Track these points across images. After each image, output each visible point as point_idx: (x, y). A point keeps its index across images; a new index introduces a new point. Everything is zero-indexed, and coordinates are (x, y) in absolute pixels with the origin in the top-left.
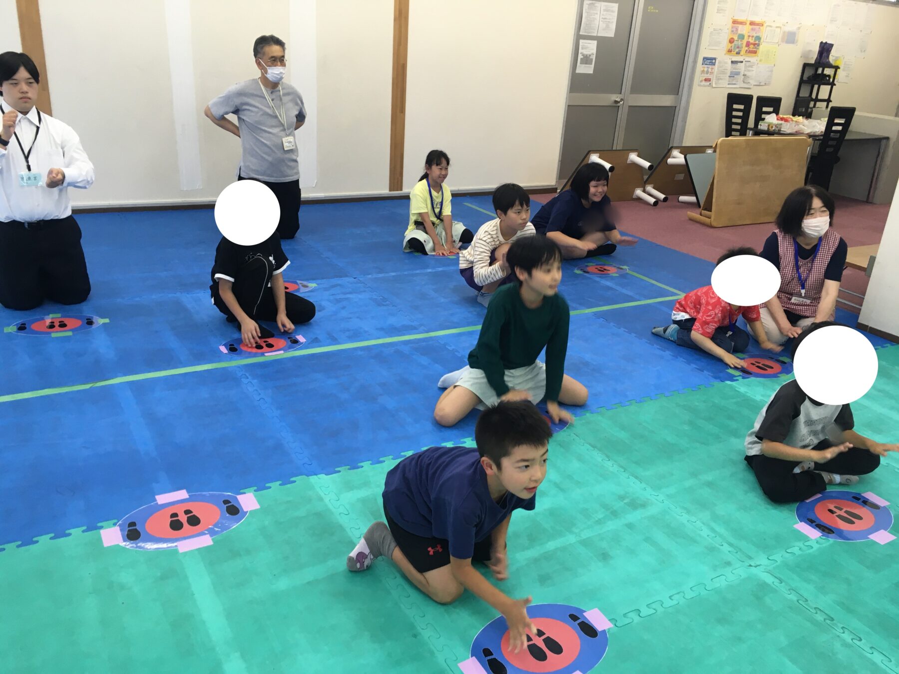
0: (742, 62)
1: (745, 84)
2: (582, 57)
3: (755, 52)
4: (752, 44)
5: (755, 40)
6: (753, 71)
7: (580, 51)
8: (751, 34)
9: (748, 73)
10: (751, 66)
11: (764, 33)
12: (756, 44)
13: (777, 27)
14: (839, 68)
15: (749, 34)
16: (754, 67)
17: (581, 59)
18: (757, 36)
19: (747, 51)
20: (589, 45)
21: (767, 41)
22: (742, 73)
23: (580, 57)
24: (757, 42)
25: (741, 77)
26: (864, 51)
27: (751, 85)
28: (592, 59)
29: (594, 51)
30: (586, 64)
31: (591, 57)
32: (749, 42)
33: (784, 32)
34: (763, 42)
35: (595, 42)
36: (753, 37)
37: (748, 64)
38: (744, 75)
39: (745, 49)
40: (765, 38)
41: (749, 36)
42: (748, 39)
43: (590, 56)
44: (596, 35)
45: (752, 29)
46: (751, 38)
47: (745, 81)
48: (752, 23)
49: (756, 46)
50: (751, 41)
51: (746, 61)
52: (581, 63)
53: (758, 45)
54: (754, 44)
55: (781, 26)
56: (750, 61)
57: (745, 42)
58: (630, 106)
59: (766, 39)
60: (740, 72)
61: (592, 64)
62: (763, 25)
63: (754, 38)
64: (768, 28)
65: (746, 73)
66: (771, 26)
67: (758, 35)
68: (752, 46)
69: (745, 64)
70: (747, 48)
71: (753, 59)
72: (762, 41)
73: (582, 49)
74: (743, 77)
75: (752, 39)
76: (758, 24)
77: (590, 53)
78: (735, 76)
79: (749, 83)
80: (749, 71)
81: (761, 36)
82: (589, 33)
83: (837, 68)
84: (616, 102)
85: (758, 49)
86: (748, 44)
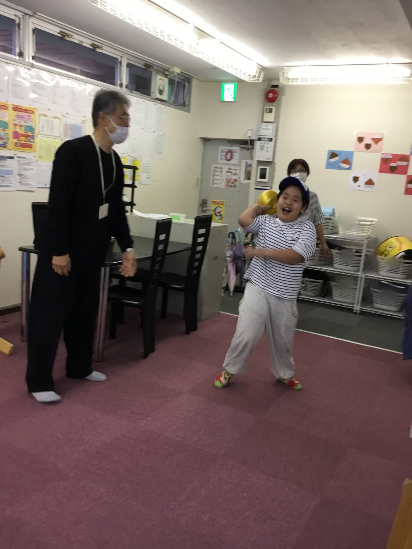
0: (12, 158)
1: (23, 186)
3: (30, 147)
4: (22, 135)
5: (26, 131)
6: (32, 169)
8: (17, 122)
9: (25, 173)
10: (29, 164)
11: (38, 122)
12: (29, 136)
13: (55, 118)
14: (137, 169)
15: (14, 122)
16: (31, 164)
18: (28, 126)
19: (16, 144)
21: (44, 133)
22: (16, 172)
24: (30, 134)
25: (15, 179)
26: (161, 153)
27: (34, 187)
32: (17, 132)
33: (66, 125)
34: (40, 134)
36: (21, 126)
37: (22, 161)
38: (19, 175)
39: (12, 141)
40: (41, 129)
41: (15, 125)
42: (15, 128)
45: (18, 116)
46: (18, 127)
47: (23, 183)
48: (16, 108)
49: (29, 138)
50: (21, 131)
51: (18, 157)
53: (33, 138)
54: (27, 136)
55: (60, 116)
56: (24, 158)
57: (10, 131)
59: (42, 131)
60: (12, 171)
62: (33, 113)
63: (23, 128)
64: (42, 118)
65: (22, 172)
66: (46, 116)
67: (29, 124)
68: (23, 138)
69: (18, 161)
70: (16, 141)
71: (29, 155)
72: (36, 132)
74: (18, 177)
75: (21, 130)
76: (26, 111)
78: (6, 176)
79: (29, 184)
80: (25, 169)
81: (33, 127)
83: (134, 168)
85: (33, 142)
86: (16, 135)
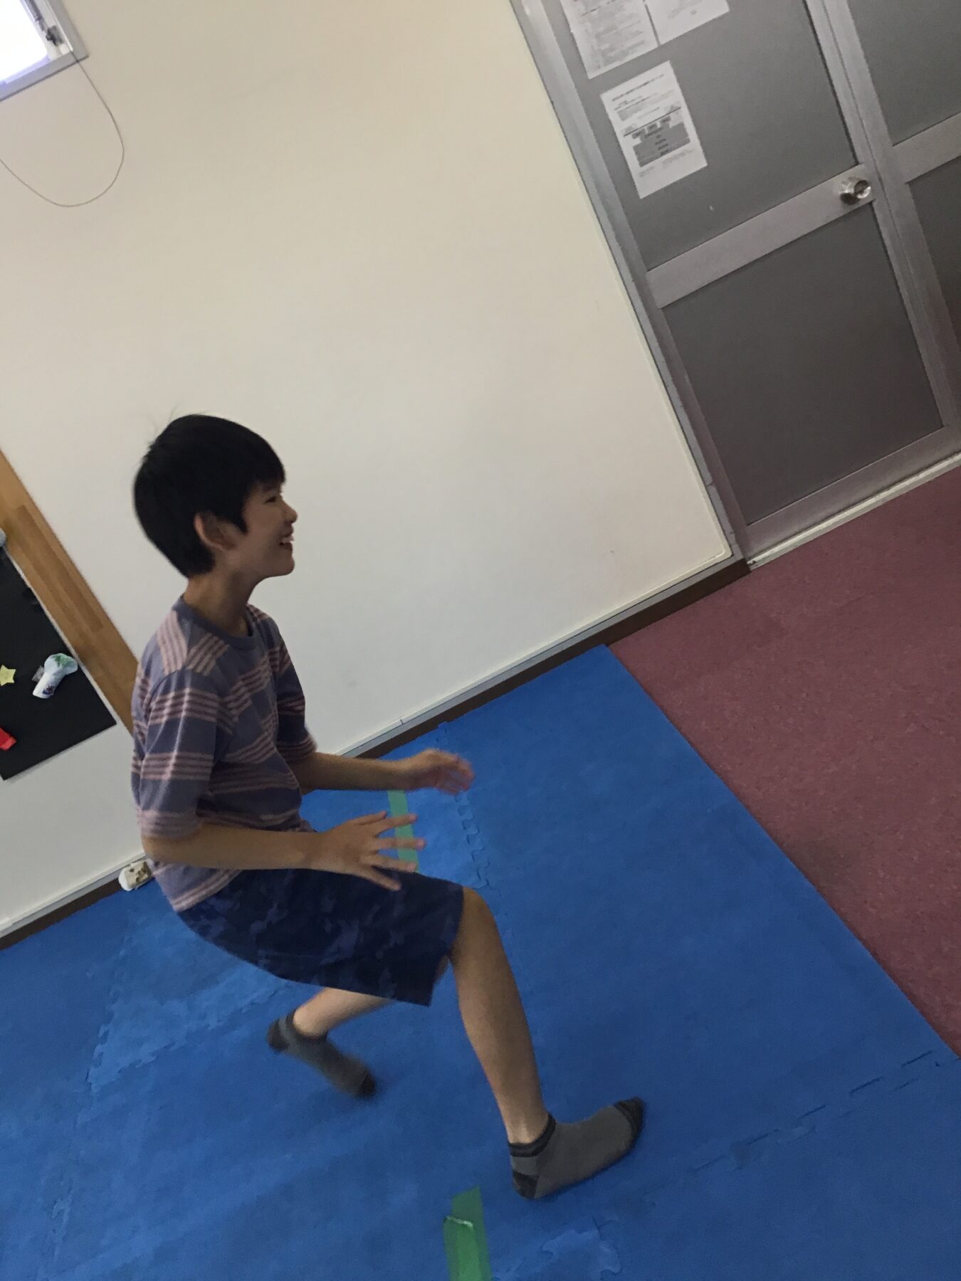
2: (638, 141)
7: (619, 127)
17: (636, 148)
20: (644, 92)
23: (628, 146)
28: (681, 127)
29: (678, 97)
30: (662, 154)
31: (671, 124)
35: (666, 69)
43: (665, 120)
44: (655, 46)
52: (642, 164)
58: (910, 183)
61: (688, 141)
73: (623, 116)
77: (662, 113)
82: (625, 53)
84: (848, 199)
